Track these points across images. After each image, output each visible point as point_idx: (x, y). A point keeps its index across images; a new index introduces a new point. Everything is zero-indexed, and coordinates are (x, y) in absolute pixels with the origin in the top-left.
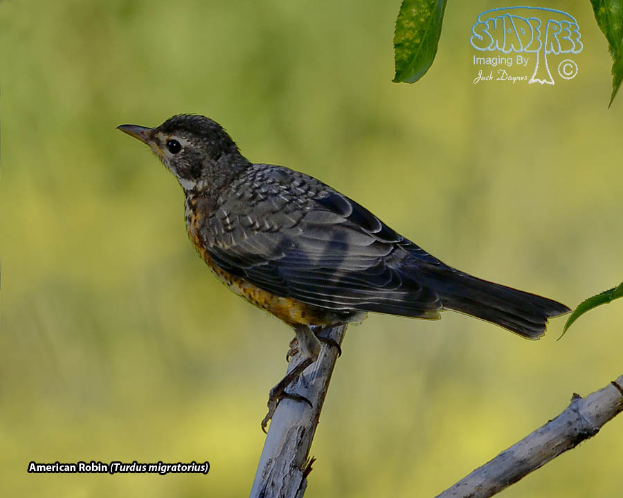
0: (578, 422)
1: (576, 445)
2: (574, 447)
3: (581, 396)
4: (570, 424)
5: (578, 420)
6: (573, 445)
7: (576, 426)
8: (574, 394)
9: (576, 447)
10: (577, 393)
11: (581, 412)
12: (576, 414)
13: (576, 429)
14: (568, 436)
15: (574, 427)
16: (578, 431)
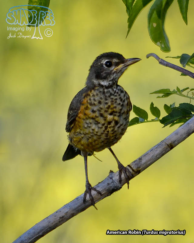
0: (112, 183)
1: (111, 194)
2: (110, 195)
3: (114, 171)
4: (108, 184)
5: (112, 182)
6: (110, 194)
7: (111, 185)
8: (110, 170)
9: (111, 195)
10: (112, 170)
11: (114, 179)
12: (111, 180)
13: (111, 187)
14: (108, 190)
15: (110, 185)
16: (112, 188)
